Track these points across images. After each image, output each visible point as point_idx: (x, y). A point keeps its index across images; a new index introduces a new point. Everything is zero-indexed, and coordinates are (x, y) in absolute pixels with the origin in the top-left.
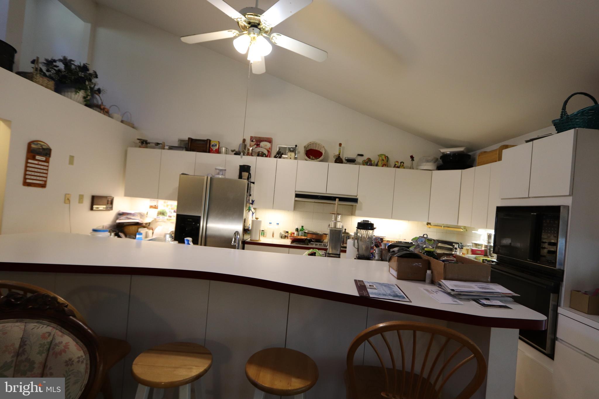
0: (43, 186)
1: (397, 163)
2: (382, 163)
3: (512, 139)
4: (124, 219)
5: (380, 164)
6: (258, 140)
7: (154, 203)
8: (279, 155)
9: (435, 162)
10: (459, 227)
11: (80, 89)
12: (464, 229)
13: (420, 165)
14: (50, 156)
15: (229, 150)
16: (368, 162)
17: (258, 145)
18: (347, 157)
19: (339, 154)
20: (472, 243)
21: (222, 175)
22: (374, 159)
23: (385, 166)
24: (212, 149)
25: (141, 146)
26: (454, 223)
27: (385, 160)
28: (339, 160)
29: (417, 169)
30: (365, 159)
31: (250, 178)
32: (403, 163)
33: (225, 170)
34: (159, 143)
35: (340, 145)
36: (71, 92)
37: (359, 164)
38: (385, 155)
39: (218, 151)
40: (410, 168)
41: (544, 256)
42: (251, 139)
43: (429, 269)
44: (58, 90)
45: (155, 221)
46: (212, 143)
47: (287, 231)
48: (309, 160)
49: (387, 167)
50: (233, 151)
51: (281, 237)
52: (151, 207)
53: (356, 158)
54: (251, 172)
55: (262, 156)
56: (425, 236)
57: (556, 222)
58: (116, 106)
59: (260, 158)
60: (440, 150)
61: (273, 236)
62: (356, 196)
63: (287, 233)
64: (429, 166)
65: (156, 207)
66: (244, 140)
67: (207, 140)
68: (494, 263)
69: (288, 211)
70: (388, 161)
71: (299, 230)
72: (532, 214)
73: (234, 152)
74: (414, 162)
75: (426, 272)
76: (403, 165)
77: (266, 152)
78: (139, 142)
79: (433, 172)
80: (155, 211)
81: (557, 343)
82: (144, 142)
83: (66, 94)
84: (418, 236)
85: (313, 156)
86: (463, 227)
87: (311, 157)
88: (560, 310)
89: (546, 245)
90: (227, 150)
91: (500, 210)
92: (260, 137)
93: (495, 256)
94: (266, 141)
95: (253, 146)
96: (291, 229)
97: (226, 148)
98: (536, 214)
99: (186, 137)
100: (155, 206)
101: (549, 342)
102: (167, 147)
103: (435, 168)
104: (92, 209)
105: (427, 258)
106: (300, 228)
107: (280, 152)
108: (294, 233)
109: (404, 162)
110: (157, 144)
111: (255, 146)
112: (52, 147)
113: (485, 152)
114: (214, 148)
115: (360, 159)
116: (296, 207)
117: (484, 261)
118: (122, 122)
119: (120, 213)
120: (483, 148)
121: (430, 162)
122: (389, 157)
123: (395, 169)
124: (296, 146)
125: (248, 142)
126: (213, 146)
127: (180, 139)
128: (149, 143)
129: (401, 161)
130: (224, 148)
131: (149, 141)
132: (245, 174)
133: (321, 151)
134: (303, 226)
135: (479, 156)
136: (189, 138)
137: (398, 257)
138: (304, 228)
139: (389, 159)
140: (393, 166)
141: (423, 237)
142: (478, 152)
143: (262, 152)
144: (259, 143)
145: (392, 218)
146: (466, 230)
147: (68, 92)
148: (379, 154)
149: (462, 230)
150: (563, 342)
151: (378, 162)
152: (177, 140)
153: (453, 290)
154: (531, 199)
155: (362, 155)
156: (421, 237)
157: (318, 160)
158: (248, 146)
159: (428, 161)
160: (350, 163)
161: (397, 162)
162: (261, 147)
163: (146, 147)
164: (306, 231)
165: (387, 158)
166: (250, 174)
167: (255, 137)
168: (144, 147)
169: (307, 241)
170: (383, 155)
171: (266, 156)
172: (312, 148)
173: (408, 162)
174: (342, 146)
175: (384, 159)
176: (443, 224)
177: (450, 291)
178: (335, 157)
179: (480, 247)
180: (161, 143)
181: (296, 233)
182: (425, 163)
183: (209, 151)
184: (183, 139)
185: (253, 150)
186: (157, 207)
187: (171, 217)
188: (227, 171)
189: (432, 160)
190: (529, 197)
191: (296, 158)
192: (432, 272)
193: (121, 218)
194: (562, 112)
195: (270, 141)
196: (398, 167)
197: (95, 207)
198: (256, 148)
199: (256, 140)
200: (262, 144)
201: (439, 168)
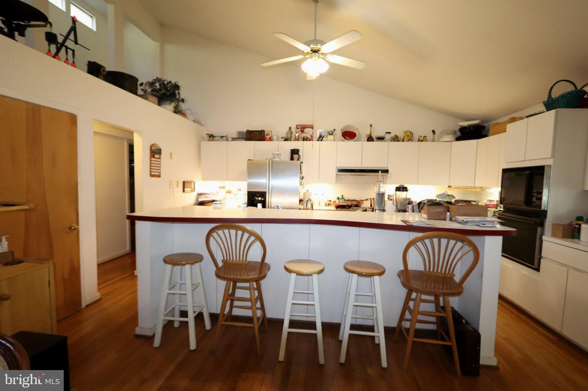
0: (159, 176)
1: (420, 138)
2: (407, 138)
3: (520, 112)
4: (203, 198)
5: (406, 139)
6: (303, 127)
7: (221, 183)
8: (321, 138)
9: (454, 134)
10: (476, 188)
11: (172, 101)
12: (481, 189)
13: (441, 138)
14: (161, 154)
15: (279, 137)
16: (396, 139)
17: (303, 131)
18: (377, 136)
19: (371, 134)
20: (487, 200)
21: (278, 158)
22: (401, 135)
23: (410, 141)
24: (266, 138)
25: (210, 139)
26: (472, 185)
27: (410, 136)
28: (370, 139)
29: (438, 141)
30: (393, 136)
31: (300, 159)
32: (426, 137)
33: (280, 154)
34: (223, 136)
35: (371, 126)
36: (167, 104)
37: (388, 141)
38: (410, 132)
39: (271, 139)
40: (432, 141)
41: (534, 202)
42: (296, 127)
43: (449, 211)
44: (159, 104)
45: (224, 198)
46: (266, 133)
47: (330, 200)
48: (346, 141)
49: (412, 141)
50: (282, 138)
51: (326, 205)
52: (220, 187)
53: (385, 136)
54: (300, 154)
55: (307, 140)
56: (446, 193)
57: (542, 177)
58: (190, 110)
59: (305, 142)
60: (458, 123)
61: (319, 205)
62: (387, 168)
63: (330, 202)
64: (449, 138)
65: (223, 188)
66: (290, 128)
67: (262, 130)
68: (501, 211)
69: (331, 183)
70: (413, 136)
71: (340, 199)
72: (526, 172)
73: (284, 139)
74: (435, 135)
75: (446, 214)
76: (426, 139)
77: (310, 137)
78: (208, 137)
79: (453, 143)
80: (224, 191)
81: (542, 260)
82: (212, 136)
83: (163, 106)
84: (441, 194)
85: (349, 137)
86: (479, 187)
87: (347, 138)
88: (544, 238)
89: (535, 194)
90: (278, 137)
91: (505, 171)
92: (304, 125)
93: (502, 206)
94: (309, 127)
95: (298, 133)
96: (334, 198)
97: (277, 136)
98: (528, 172)
99: (245, 130)
100: (223, 186)
101: (536, 260)
102: (231, 139)
103: (454, 139)
104: (184, 191)
105: (447, 205)
106: (340, 197)
107: (321, 136)
108: (336, 201)
109: (426, 135)
110: (222, 137)
111: (301, 132)
112: (162, 148)
113: (497, 123)
114: (268, 137)
115: (388, 137)
116: (338, 180)
117: (495, 212)
118: (194, 121)
119: (199, 193)
120: (497, 119)
121: (449, 134)
122: (413, 132)
123: (419, 142)
124: (334, 130)
125: (294, 129)
126: (267, 135)
127: (238, 131)
128: (215, 137)
129: (424, 135)
130: (275, 136)
131: (214, 135)
132: (296, 156)
133: (354, 132)
134: (343, 195)
135: (492, 127)
136: (247, 131)
137: (428, 205)
138: (344, 196)
139: (413, 134)
140: (417, 139)
141: (444, 194)
142: (493, 123)
143: (307, 137)
144: (303, 130)
145: (418, 183)
146: (483, 190)
147: (164, 105)
148: (405, 131)
149: (478, 190)
150: (546, 259)
151: (404, 137)
152: (236, 132)
153: (463, 221)
154: (527, 162)
155: (390, 133)
156: (443, 194)
157: (353, 140)
158: (294, 132)
159: (447, 134)
160: (380, 140)
161: (421, 136)
162: (305, 133)
163: (213, 140)
164: (347, 199)
165: (411, 133)
166: (299, 155)
167: (300, 125)
168: (212, 141)
169: (347, 207)
170: (408, 131)
171: (310, 140)
172: (347, 130)
173: (430, 135)
174: (373, 126)
175: (409, 134)
176: (462, 186)
177: (461, 221)
178: (367, 136)
179: (493, 202)
180: (225, 136)
181: (337, 201)
182: (445, 136)
183: (263, 139)
184: (241, 131)
185: (299, 136)
186: (225, 187)
187: (236, 194)
188: (281, 155)
189: (451, 133)
190: (525, 161)
191: (334, 140)
192: (450, 214)
193: (202, 197)
194: (549, 96)
195: (312, 127)
196: (422, 141)
197: (185, 189)
198: (301, 133)
199: (301, 128)
200: (306, 130)
201: (458, 139)
